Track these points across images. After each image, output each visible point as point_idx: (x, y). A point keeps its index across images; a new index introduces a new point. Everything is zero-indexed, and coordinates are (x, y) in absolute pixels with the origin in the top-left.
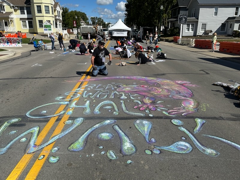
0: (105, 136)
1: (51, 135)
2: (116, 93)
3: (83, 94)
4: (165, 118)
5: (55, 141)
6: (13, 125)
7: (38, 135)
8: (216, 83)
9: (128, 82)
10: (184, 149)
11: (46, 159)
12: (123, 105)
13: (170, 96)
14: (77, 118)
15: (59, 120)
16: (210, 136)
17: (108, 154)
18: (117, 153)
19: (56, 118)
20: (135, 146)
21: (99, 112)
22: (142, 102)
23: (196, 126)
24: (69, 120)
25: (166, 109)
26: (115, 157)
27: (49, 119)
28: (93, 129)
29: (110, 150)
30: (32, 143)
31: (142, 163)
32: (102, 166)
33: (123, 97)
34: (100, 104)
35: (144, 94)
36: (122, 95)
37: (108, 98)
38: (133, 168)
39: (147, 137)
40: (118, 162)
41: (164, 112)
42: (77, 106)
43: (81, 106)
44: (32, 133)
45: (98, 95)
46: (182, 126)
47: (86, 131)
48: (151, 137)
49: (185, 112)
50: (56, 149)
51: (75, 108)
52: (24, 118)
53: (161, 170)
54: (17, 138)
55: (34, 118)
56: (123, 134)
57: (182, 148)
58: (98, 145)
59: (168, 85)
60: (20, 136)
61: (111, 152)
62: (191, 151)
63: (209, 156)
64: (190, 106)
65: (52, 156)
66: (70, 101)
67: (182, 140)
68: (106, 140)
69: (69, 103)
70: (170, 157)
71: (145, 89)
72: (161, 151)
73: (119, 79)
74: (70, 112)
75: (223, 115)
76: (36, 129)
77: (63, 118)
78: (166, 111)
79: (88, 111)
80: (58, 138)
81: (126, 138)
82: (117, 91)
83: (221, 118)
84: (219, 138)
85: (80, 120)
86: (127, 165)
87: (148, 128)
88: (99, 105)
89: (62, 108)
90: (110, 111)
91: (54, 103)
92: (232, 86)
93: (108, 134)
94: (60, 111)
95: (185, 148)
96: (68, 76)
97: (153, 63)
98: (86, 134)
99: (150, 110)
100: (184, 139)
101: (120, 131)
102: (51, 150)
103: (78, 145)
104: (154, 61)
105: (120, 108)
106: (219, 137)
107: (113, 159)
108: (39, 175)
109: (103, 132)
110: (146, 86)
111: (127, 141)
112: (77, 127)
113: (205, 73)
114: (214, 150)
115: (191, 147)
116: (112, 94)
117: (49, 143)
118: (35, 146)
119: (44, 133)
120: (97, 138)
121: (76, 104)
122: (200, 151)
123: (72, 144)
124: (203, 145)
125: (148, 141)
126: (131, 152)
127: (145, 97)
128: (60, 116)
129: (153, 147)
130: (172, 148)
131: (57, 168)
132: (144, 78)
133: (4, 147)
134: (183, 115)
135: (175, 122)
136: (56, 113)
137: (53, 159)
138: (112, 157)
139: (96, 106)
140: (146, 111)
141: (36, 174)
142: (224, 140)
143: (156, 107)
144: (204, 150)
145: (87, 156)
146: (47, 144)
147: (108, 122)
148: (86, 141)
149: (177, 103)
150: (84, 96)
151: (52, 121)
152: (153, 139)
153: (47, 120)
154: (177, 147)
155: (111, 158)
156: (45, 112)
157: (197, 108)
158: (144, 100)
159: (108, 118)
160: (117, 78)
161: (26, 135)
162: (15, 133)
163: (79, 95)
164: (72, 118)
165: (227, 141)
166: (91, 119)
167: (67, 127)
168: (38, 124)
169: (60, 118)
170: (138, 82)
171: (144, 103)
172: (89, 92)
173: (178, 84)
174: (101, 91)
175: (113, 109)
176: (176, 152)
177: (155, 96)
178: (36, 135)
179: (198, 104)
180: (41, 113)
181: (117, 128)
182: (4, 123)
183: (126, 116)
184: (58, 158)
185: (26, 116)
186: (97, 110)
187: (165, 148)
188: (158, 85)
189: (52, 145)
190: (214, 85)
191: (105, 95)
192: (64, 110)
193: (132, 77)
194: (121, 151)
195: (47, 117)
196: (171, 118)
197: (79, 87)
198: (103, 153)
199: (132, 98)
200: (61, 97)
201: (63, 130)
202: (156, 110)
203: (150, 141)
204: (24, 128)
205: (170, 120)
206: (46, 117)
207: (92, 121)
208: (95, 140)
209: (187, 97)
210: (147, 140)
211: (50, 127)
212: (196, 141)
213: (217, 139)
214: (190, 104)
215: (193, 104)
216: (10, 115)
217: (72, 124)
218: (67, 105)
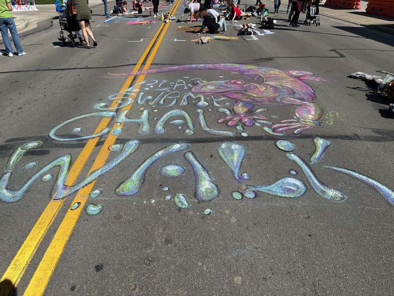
0: (172, 170)
1: (90, 169)
2: (190, 96)
3: (137, 98)
4: (266, 139)
5: (96, 179)
6: (31, 153)
7: (69, 169)
8: (354, 74)
9: (210, 75)
10: (293, 191)
11: (83, 209)
12: (201, 118)
13: (278, 100)
14: (128, 140)
15: (100, 143)
16: (335, 168)
17: (177, 200)
18: (190, 198)
19: (97, 140)
20: (217, 186)
21: (163, 131)
22: (232, 111)
23: (315, 151)
24: (116, 143)
25: (269, 123)
26: (186, 203)
27: (84, 142)
28: (154, 158)
29: (179, 193)
30: (60, 182)
31: (228, 213)
32: (166, 218)
33: (202, 103)
34: (165, 116)
35: (236, 96)
36: (200, 99)
37: (177, 106)
38: (214, 221)
39: (236, 171)
40: (191, 213)
41: (266, 129)
42: (128, 120)
43: (134, 120)
44: (59, 166)
45: (161, 99)
46: (292, 152)
47: (143, 163)
48: (242, 171)
49: (299, 127)
50: (97, 191)
51: (125, 124)
52: (47, 140)
53: (255, 224)
54: (37, 175)
55: (61, 140)
56: (199, 166)
57: (290, 189)
58: (161, 185)
59: (276, 78)
60: (42, 172)
61: (181, 196)
62: (304, 194)
63: (331, 202)
64: (309, 116)
65: (92, 204)
66: (117, 111)
67: (290, 175)
68: (174, 178)
69: (115, 114)
70: (270, 203)
71: (238, 88)
72: (257, 194)
73: (196, 69)
74: (118, 129)
75: (360, 132)
76: (66, 159)
77: (107, 140)
78: (269, 127)
79: (146, 128)
80: (100, 173)
81: (203, 174)
82: (192, 93)
83: (356, 137)
84: (350, 172)
85: (133, 144)
86: (204, 217)
87: (239, 157)
88: (163, 118)
89: (104, 123)
90: (180, 128)
91: (92, 114)
92: (379, 80)
93: (176, 168)
94: (102, 128)
95: (294, 189)
96: (113, 66)
97: (254, 38)
98: (143, 167)
99: (244, 125)
100: (294, 173)
101: (196, 163)
102: (90, 195)
103: (131, 185)
104: (255, 34)
105: (196, 123)
106: (350, 170)
107: (184, 207)
108: (72, 235)
109: (168, 165)
110: (240, 82)
111: (205, 179)
112: (129, 156)
113: (338, 56)
114: (339, 191)
115: (304, 187)
116: (185, 97)
117: (86, 182)
118: (65, 187)
119: (78, 165)
120: (160, 173)
121: (127, 116)
122: (318, 194)
123: (121, 183)
124: (322, 184)
125: (237, 178)
126: (211, 196)
127: (236, 101)
128: (101, 136)
129: (244, 187)
130: (275, 189)
131: (99, 223)
132: (238, 66)
133: (19, 189)
134: (296, 132)
135: (282, 144)
136: (96, 132)
137: (93, 209)
138: (183, 204)
139: (158, 120)
140: (238, 127)
141: (69, 233)
142: (357, 175)
143: (254, 119)
144: (324, 192)
145: (145, 202)
146: (83, 184)
147: (177, 146)
148: (143, 179)
149: (287, 111)
150: (139, 102)
151: (90, 145)
152: (245, 174)
153: (82, 145)
154: (282, 187)
155: (180, 205)
156: (79, 129)
157: (319, 119)
158: (235, 107)
159: (177, 141)
160: (193, 68)
161: (51, 169)
162: (34, 166)
163: (131, 100)
164: (121, 141)
165: (361, 176)
166: (151, 141)
167: (113, 155)
168: (69, 150)
169: (102, 140)
170: (227, 75)
171: (235, 113)
172: (146, 94)
173: (292, 76)
174: (166, 93)
175: (185, 125)
176: (280, 195)
177: (254, 100)
178: (66, 169)
179: (322, 113)
180: (72, 132)
181: (190, 156)
182: (17, 149)
183: (205, 136)
184: (100, 207)
185: (49, 136)
186: (159, 127)
187: (263, 189)
188: (260, 80)
189: (92, 185)
190: (351, 77)
191: (172, 100)
192: (108, 126)
193: (217, 66)
194: (195, 195)
195: (83, 138)
196: (276, 139)
197: (131, 85)
198: (168, 197)
199: (216, 104)
200: (102, 104)
201: (108, 162)
202: (253, 124)
203: (240, 178)
204: (46, 157)
205: (273, 142)
206: (80, 138)
207: (152, 145)
208: (157, 178)
209: (304, 101)
210: (236, 175)
211: (88, 156)
212: (313, 177)
213: (346, 174)
214: (309, 112)
215: (313, 113)
216: (25, 135)
217: (122, 150)
218: (113, 117)
